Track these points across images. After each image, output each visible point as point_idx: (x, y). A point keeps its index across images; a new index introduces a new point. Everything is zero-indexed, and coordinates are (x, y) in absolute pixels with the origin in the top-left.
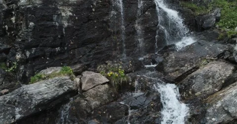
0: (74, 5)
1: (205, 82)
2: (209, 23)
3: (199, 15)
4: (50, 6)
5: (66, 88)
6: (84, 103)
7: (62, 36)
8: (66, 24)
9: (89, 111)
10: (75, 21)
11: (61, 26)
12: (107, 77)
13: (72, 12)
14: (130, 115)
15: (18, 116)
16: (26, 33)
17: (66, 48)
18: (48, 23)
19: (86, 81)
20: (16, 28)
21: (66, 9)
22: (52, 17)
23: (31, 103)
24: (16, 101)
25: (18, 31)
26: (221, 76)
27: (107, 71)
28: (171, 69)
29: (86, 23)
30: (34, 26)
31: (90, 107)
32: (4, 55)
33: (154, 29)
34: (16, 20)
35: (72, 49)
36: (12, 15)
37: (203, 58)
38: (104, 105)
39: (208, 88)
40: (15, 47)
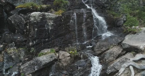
0: (54, 19)
1: (110, 56)
2: (120, 23)
3: (116, 19)
4: (44, 21)
5: (53, 58)
6: (61, 64)
7: (49, 33)
8: (50, 28)
9: (63, 68)
10: (54, 26)
11: (48, 29)
12: (70, 53)
13: (53, 22)
14: (79, 69)
15: (36, 69)
16: (33, 33)
17: (50, 39)
18: (43, 28)
19: (61, 55)
20: (29, 31)
21: (50, 21)
22: (45, 25)
23: (41, 64)
24: (35, 64)
25: (30, 32)
26: (116, 53)
27: (69, 50)
28: (97, 50)
29: (59, 27)
30: (37, 30)
31: (63, 66)
32: (24, 43)
33: (92, 27)
34: (29, 27)
35: (53, 39)
36: (27, 25)
37: (111, 44)
38: (69, 65)
39: (111, 58)
40: (29, 39)
